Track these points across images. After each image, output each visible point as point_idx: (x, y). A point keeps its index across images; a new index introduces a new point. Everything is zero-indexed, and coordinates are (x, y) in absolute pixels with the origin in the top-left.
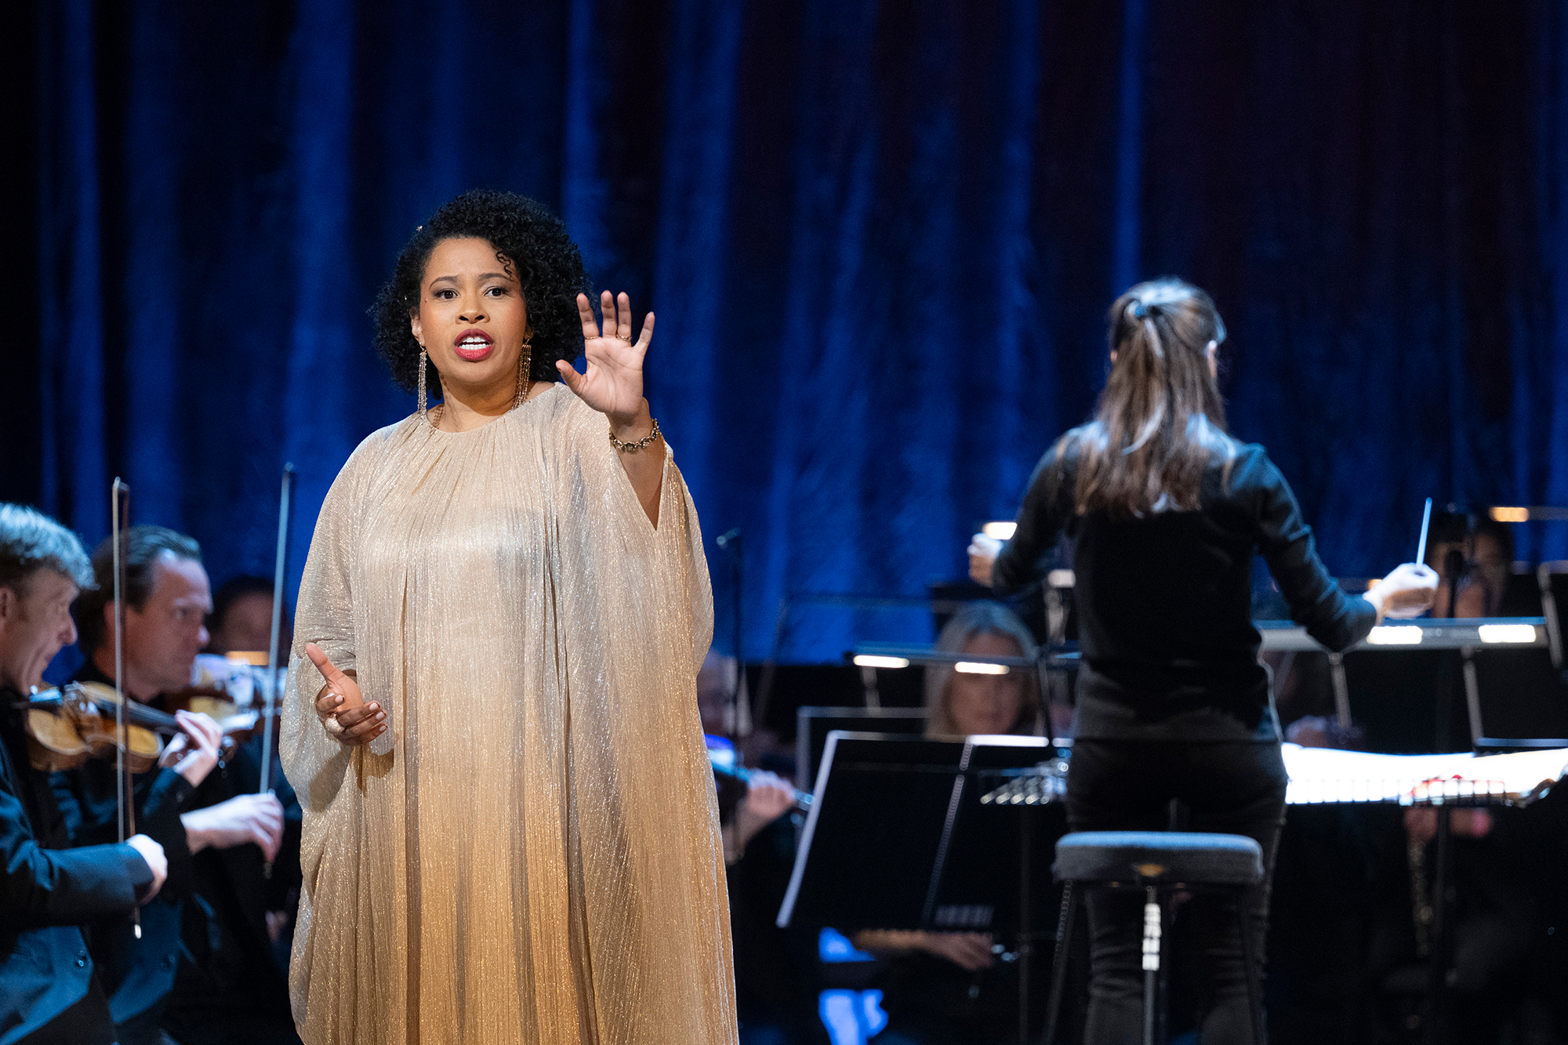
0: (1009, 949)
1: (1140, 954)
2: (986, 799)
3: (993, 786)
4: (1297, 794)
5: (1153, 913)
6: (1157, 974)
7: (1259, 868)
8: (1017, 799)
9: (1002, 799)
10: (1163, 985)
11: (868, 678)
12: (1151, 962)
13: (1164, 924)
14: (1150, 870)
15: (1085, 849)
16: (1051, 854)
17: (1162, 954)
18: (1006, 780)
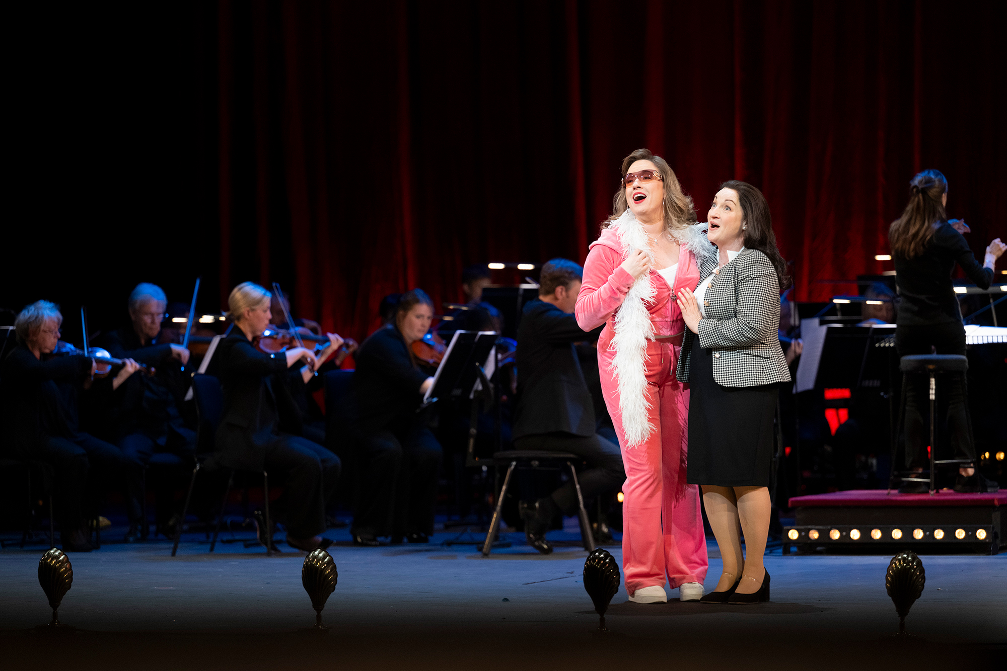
0: (886, 393)
1: (929, 394)
2: (877, 345)
3: (879, 341)
4: (969, 341)
5: (933, 381)
6: (934, 401)
7: (967, 364)
8: (887, 345)
9: (882, 345)
10: (936, 404)
11: (838, 306)
12: (932, 397)
13: (936, 384)
14: (931, 367)
15: (910, 360)
16: (899, 363)
17: (936, 394)
18: (883, 339)
